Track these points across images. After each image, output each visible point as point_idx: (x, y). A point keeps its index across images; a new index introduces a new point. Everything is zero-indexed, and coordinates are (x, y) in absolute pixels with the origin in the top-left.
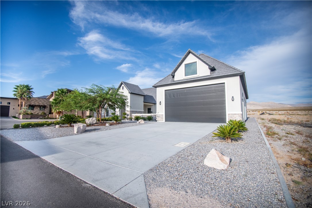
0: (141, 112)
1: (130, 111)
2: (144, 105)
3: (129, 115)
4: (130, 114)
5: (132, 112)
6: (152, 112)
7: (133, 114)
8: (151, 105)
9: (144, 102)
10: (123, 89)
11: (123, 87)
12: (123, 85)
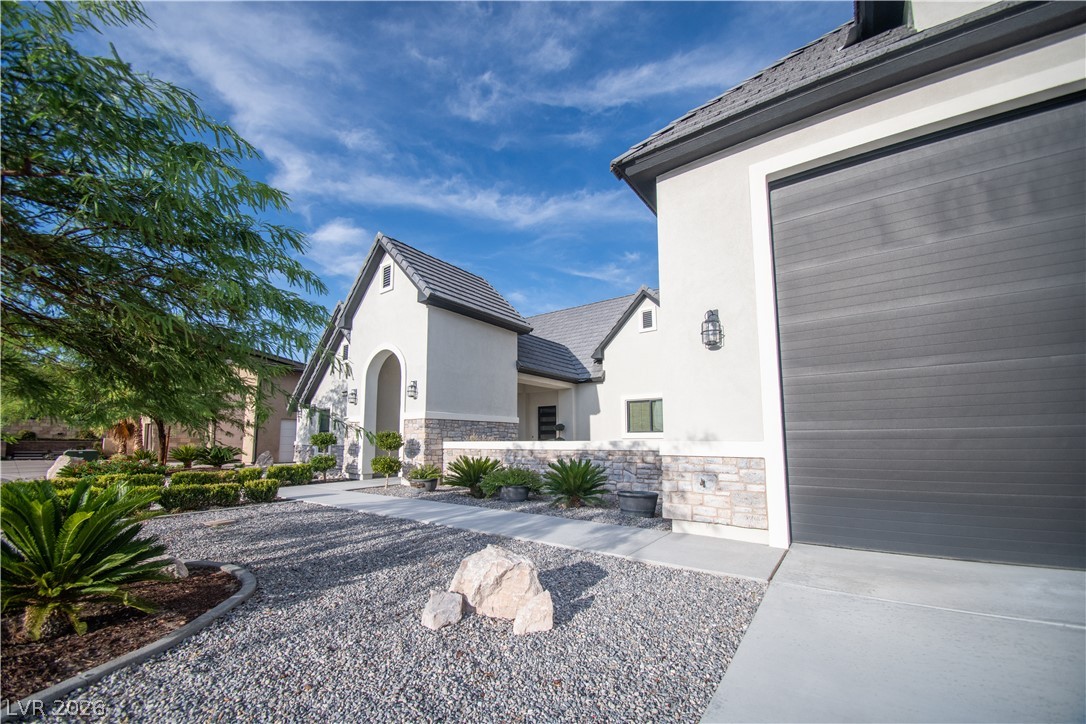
0: (506, 425)
1: (429, 424)
2: (523, 389)
3: (423, 448)
4: (428, 442)
5: (441, 428)
6: (561, 428)
7: (447, 445)
8: (556, 392)
9: (521, 370)
10: (386, 283)
11: (387, 270)
12: (387, 261)
